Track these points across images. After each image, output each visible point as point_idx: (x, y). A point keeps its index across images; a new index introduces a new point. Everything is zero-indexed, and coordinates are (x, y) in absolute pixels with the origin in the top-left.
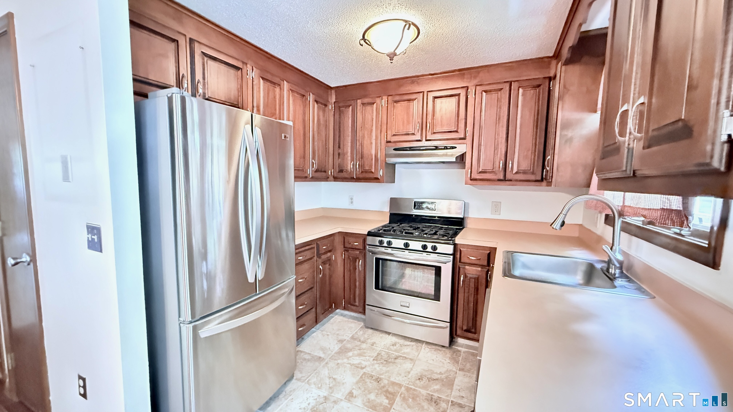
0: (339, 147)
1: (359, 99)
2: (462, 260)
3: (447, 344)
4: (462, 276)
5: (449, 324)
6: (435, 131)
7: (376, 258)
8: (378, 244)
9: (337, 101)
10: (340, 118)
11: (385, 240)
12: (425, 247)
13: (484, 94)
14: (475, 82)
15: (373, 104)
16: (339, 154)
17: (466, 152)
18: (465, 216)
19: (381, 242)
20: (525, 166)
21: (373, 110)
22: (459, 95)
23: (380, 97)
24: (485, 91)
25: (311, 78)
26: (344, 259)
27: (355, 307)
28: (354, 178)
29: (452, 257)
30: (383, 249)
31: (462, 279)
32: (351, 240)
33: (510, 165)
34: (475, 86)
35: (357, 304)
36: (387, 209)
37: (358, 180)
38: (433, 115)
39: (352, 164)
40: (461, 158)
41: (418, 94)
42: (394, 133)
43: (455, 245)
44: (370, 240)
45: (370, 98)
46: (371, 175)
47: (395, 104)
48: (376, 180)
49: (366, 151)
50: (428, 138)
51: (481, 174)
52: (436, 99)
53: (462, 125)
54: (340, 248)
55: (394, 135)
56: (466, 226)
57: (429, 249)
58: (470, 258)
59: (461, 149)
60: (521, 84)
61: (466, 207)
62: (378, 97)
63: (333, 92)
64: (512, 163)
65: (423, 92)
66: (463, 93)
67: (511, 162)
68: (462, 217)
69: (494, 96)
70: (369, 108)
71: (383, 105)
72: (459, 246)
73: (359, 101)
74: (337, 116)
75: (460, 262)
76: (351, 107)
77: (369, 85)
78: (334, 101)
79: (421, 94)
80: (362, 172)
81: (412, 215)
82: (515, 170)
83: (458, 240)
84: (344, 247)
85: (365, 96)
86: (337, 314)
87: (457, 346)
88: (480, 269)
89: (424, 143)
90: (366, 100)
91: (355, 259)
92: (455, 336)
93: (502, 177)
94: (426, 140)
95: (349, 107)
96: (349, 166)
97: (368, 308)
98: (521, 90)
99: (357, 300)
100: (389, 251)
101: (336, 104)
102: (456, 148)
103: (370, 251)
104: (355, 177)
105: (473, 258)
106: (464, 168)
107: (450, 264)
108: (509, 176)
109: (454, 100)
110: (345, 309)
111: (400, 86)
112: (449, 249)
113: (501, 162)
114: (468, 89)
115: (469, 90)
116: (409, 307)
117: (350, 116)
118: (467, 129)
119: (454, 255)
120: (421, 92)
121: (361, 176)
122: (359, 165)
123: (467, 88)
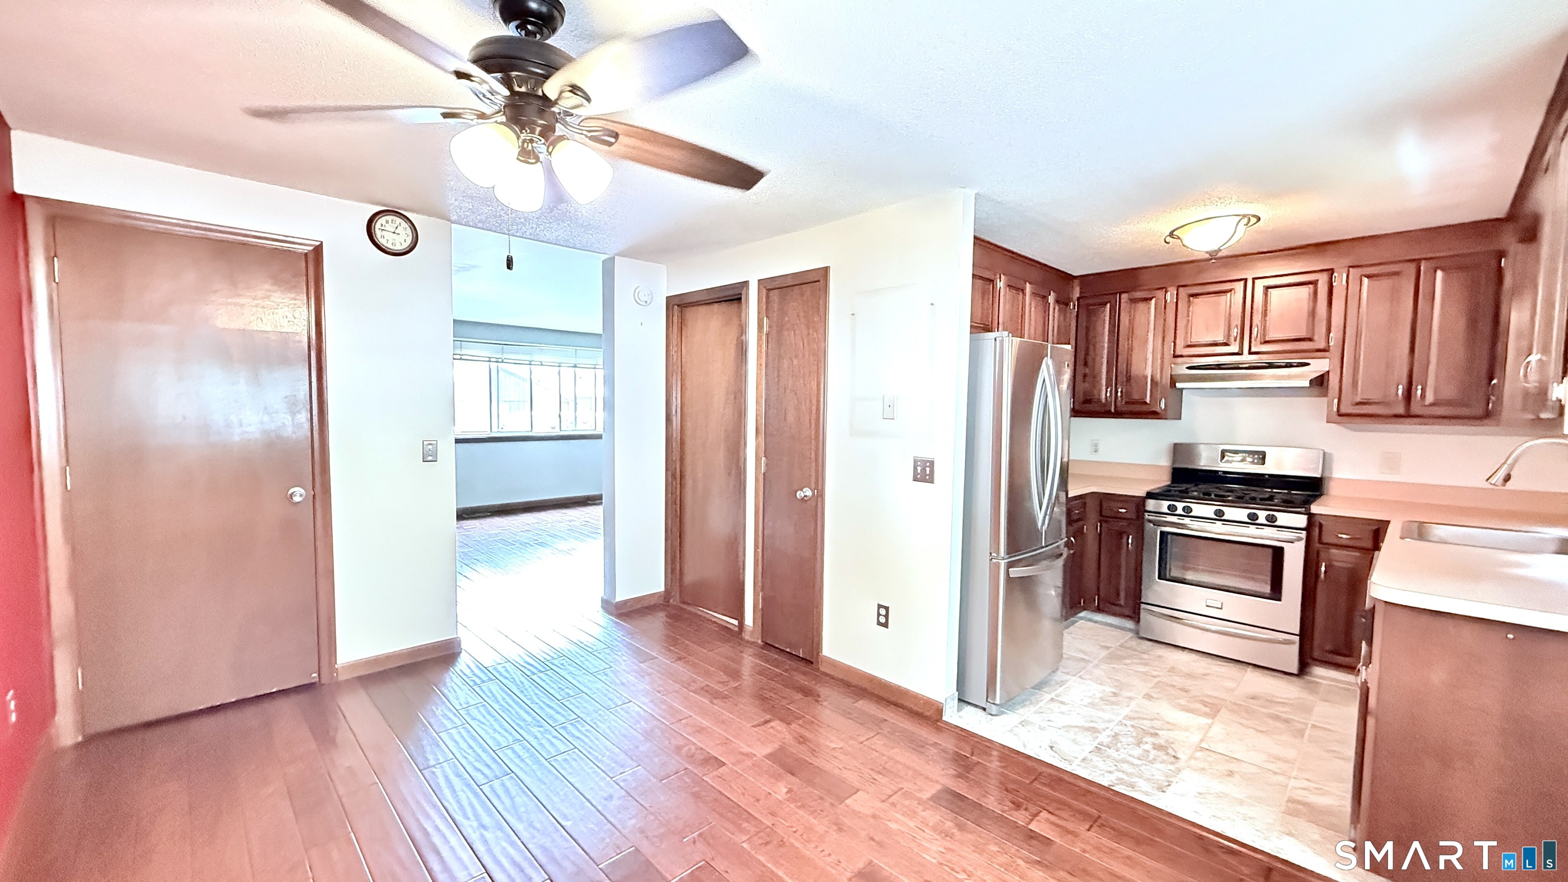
0: (1086, 364)
1: (1124, 292)
2: (1326, 539)
3: (1294, 669)
4: (1324, 564)
5: (1298, 637)
6: (1267, 339)
7: (1161, 532)
8: (1167, 511)
9: (1083, 295)
10: (1088, 321)
11: (1180, 506)
12: (1253, 517)
13: (1365, 280)
14: (1347, 261)
15: (1151, 299)
16: (1085, 376)
17: (1328, 372)
18: (1324, 476)
19: (1172, 508)
20: (1449, 392)
21: (1149, 308)
22: (1314, 283)
23: (1163, 288)
24: (1368, 277)
25: (1035, 264)
26: (1100, 534)
27: (1117, 608)
28: (1110, 411)
29: (1304, 532)
30: (1174, 519)
31: (1323, 569)
32: (1114, 505)
33: (1419, 392)
34: (1346, 269)
35: (1122, 602)
36: (1165, 462)
37: (1118, 414)
38: (1265, 313)
39: (1109, 390)
40: (1320, 382)
41: (1237, 283)
42: (1189, 343)
43: (1311, 516)
44: (1151, 504)
45: (1142, 290)
46: (1144, 408)
47: (1191, 298)
48: (1154, 415)
49: (1135, 370)
50: (1253, 349)
51: (1357, 407)
52: (1270, 290)
53: (1321, 329)
54: (1092, 516)
55: (1189, 346)
56: (1325, 493)
57: (1262, 519)
58: (1340, 535)
59: (1318, 366)
60: (1438, 263)
61: (1326, 458)
62: (1159, 289)
63: (1077, 282)
64: (1422, 389)
65: (1246, 280)
66: (1323, 279)
67: (1419, 387)
68: (1319, 476)
69: (1386, 283)
70: (1141, 306)
71: (1168, 301)
72: (1317, 518)
73: (1125, 296)
74: (1083, 318)
75: (1320, 542)
76: (1108, 305)
77: (1141, 270)
78: (1078, 295)
79: (1242, 283)
80: (1127, 403)
81: (1217, 471)
82: (1430, 398)
83: (1315, 509)
84: (1101, 515)
85: (1134, 289)
86: (1081, 618)
87: (1313, 677)
88: (1357, 554)
89: (1246, 358)
90: (1139, 294)
91: (1120, 534)
92: (1310, 661)
93: (1401, 410)
94: (1250, 353)
95: (1106, 304)
96: (1104, 394)
97: (1144, 609)
98: (1439, 274)
99: (1122, 594)
100: (1187, 521)
101: (1081, 300)
102: (1308, 364)
103: (1150, 521)
104: (1113, 410)
105: (1344, 536)
106: (1326, 395)
107: (1301, 545)
108: (1415, 408)
109: (1305, 291)
110: (1099, 610)
111: (1200, 272)
112: (1301, 520)
113: (1400, 387)
114: (1332, 274)
115: (1335, 274)
116: (1221, 609)
117: (1107, 318)
118: (1331, 335)
119: (1308, 529)
120: (1241, 280)
121: (1124, 409)
122: (1122, 392)
123: (1331, 271)
